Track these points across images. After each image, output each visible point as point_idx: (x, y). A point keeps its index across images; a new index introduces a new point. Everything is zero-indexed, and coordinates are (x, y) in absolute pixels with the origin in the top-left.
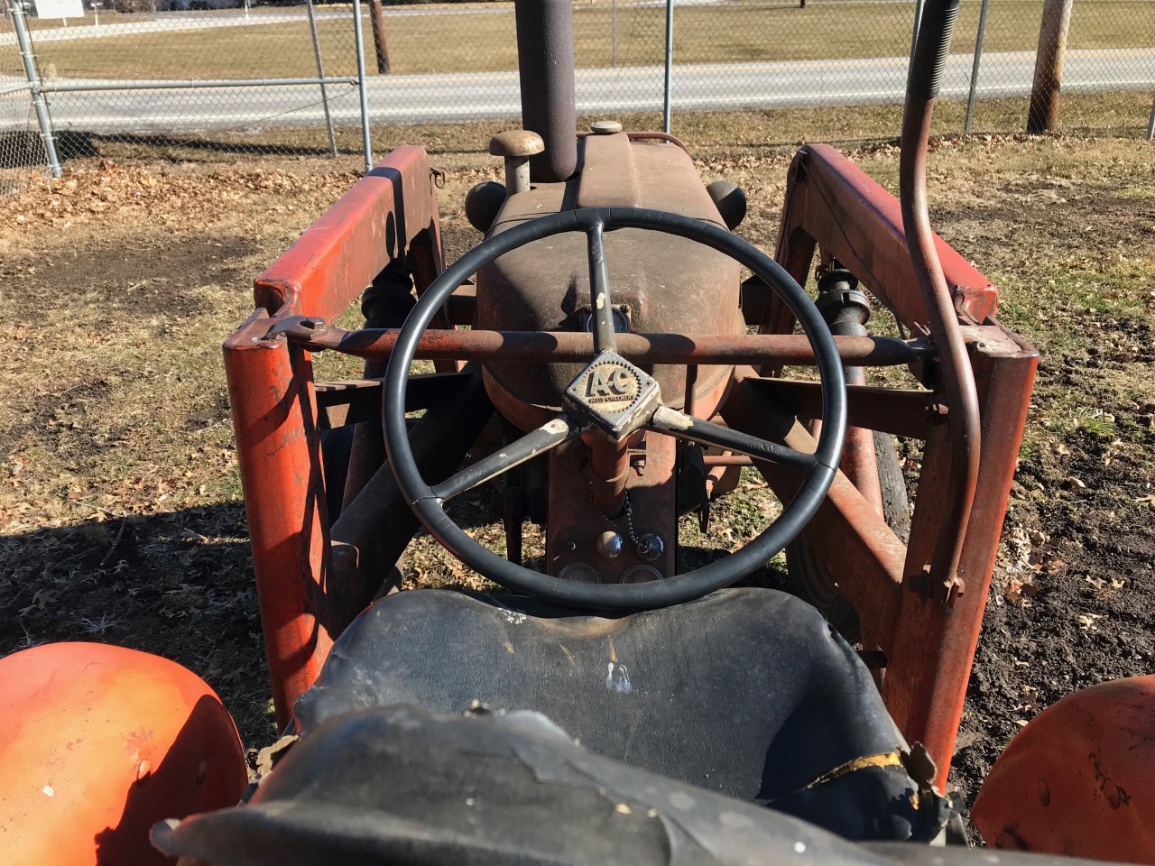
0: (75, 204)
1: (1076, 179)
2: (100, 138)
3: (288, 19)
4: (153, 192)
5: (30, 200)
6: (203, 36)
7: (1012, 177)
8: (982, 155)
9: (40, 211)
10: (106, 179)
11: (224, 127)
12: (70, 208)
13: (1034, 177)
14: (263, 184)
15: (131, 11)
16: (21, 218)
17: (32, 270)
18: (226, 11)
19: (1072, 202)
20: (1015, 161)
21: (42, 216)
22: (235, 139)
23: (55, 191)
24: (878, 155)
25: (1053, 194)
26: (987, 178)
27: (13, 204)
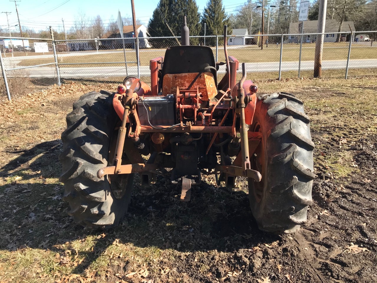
0: (65, 91)
1: (322, 87)
2: (66, 79)
3: (109, 53)
4: (84, 89)
5: (54, 90)
6: (85, 57)
7: (305, 86)
8: (300, 82)
9: (58, 93)
10: (72, 86)
11: (98, 77)
12: (64, 92)
13: (311, 87)
14: (112, 88)
15: (61, 51)
16: (53, 94)
17: (60, 103)
18: (90, 51)
19: (318, 91)
20: (308, 83)
21: (58, 94)
22: (101, 80)
23: (60, 89)
24: (273, 82)
25: (314, 90)
26: (299, 86)
27: (51, 91)
